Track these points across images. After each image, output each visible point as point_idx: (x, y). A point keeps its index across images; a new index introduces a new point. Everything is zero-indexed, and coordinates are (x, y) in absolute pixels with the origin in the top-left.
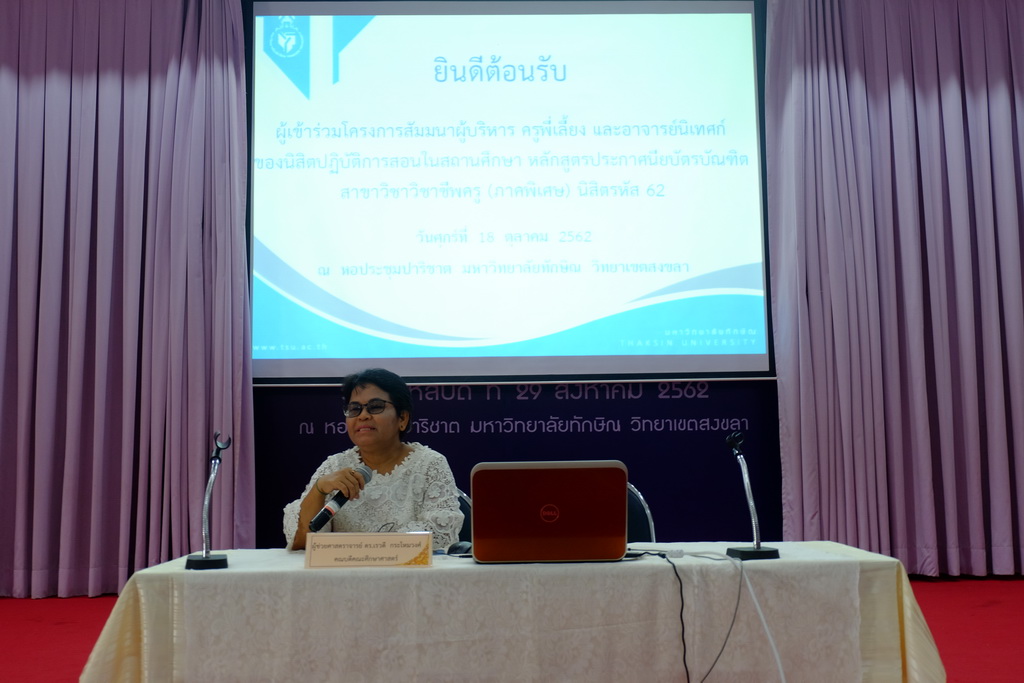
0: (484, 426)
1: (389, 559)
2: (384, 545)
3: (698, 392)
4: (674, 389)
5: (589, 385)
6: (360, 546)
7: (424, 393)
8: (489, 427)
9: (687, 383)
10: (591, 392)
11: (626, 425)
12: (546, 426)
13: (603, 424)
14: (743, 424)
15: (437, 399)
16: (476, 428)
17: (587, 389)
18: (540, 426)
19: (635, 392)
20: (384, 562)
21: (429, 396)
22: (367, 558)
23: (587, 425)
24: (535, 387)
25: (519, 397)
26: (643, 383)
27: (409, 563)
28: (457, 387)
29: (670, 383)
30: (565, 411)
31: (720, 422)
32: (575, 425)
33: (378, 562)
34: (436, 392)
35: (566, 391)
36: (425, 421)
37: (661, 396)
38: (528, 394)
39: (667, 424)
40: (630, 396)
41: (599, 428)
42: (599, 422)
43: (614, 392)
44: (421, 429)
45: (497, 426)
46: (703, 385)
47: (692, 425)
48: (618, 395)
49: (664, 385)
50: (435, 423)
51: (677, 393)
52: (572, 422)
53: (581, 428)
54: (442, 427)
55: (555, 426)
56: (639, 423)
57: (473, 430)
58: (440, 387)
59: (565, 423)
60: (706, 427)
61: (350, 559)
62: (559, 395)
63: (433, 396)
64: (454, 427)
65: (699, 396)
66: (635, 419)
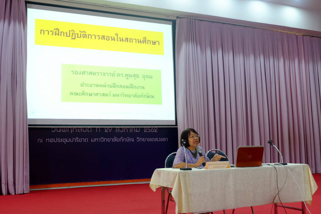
0: (95, 140)
1: (223, 167)
2: (221, 164)
3: (155, 130)
4: (148, 129)
5: (125, 128)
6: (217, 164)
7: (77, 130)
8: (97, 140)
9: (152, 128)
10: (126, 130)
11: (135, 140)
12: (113, 140)
13: (129, 139)
14: (166, 139)
15: (81, 131)
16: (93, 140)
17: (125, 129)
18: (111, 140)
19: (138, 130)
20: (222, 168)
21: (79, 130)
22: (219, 167)
23: (125, 140)
24: (110, 128)
25: (105, 131)
26: (140, 128)
27: (227, 168)
28: (87, 128)
29: (147, 128)
30: (119, 135)
31: (161, 139)
32: (121, 140)
33: (221, 168)
34: (81, 129)
35: (119, 129)
36: (78, 138)
37: (145, 131)
38: (108, 130)
39: (146, 139)
40: (137, 131)
41: (128, 140)
42: (128, 139)
43: (132, 130)
44: (76, 140)
45: (99, 140)
46: (156, 128)
47: (153, 140)
48: (133, 131)
49: (146, 128)
50: (81, 139)
51: (149, 131)
52: (120, 139)
53: (123, 141)
54: (83, 140)
55: (116, 140)
56: (139, 139)
57: (92, 141)
58: (82, 128)
59: (118, 139)
60: (157, 140)
61: (216, 167)
62: (117, 131)
63: (80, 130)
64: (86, 140)
65: (155, 131)
66: (138, 138)
